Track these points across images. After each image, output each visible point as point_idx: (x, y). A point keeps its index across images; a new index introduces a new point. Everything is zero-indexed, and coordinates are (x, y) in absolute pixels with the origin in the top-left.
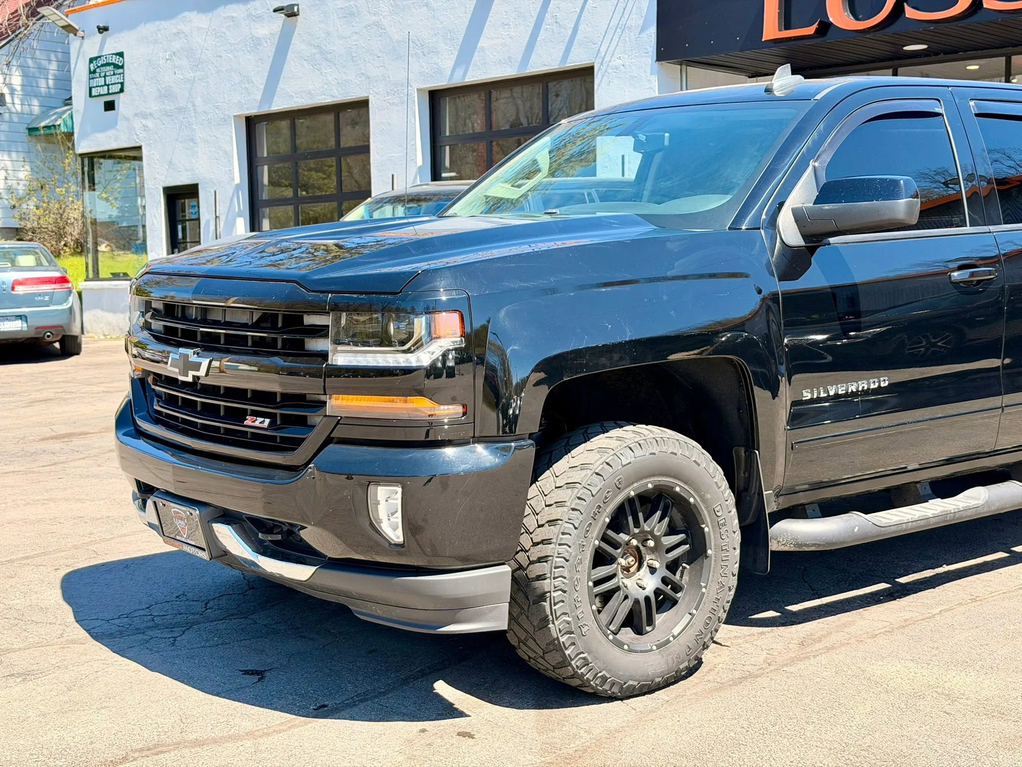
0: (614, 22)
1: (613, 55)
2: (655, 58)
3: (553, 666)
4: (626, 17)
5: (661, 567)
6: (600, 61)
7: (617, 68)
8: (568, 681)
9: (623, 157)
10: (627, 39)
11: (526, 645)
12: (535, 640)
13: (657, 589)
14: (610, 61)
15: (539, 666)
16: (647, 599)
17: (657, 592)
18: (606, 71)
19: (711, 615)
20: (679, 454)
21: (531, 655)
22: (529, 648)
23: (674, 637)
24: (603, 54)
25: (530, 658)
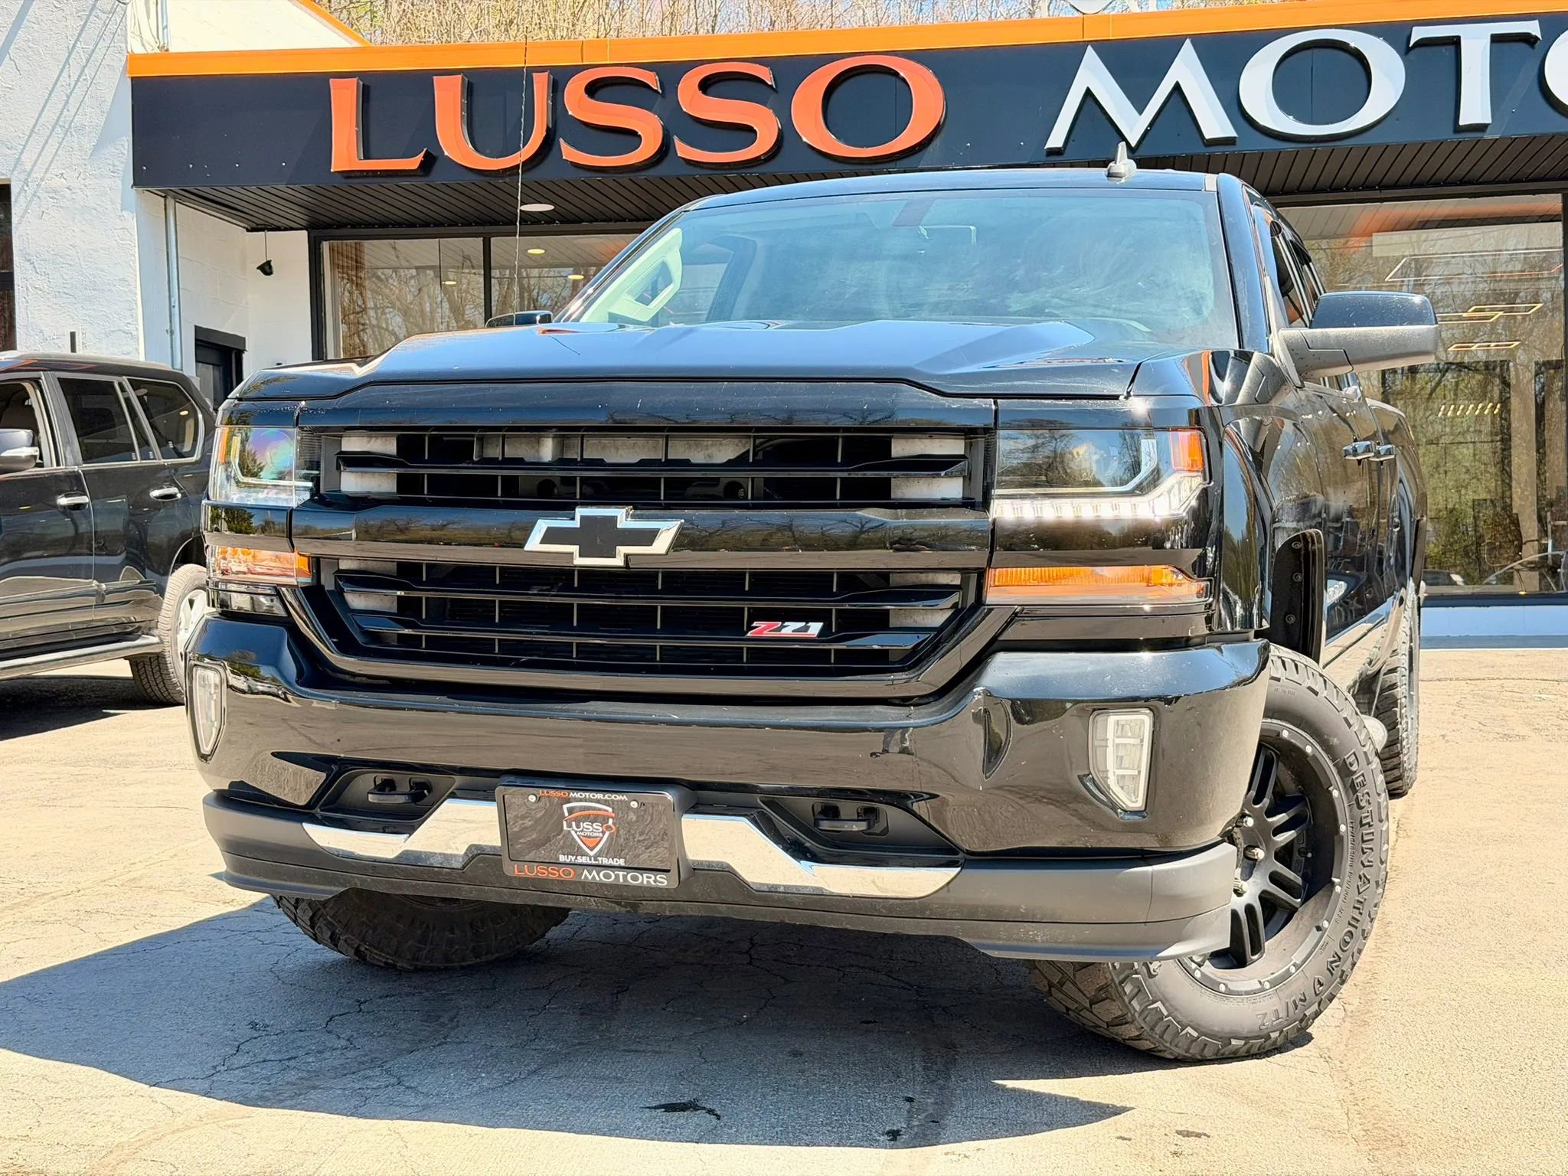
0: (50, 116)
1: (47, 169)
2: (132, 182)
3: (1107, 1023)
4: (73, 111)
5: (1266, 857)
6: (23, 177)
7: (55, 192)
8: (1136, 1044)
9: (73, 335)
10: (76, 147)
11: (1061, 991)
12: (1075, 984)
13: (1264, 892)
14: (42, 180)
15: (1085, 1021)
16: (1249, 909)
17: (1265, 898)
18: (34, 195)
19: (1351, 928)
20: (1283, 678)
21: (1070, 1006)
22: (1066, 995)
23: (1297, 967)
24: (28, 168)
25: (1068, 1009)
